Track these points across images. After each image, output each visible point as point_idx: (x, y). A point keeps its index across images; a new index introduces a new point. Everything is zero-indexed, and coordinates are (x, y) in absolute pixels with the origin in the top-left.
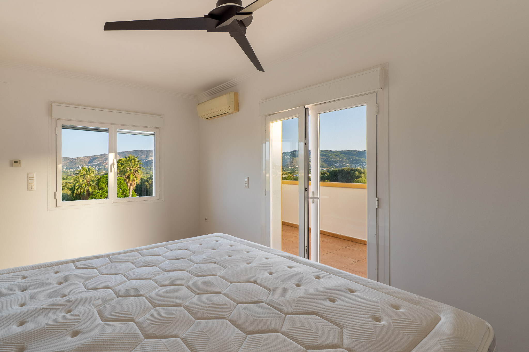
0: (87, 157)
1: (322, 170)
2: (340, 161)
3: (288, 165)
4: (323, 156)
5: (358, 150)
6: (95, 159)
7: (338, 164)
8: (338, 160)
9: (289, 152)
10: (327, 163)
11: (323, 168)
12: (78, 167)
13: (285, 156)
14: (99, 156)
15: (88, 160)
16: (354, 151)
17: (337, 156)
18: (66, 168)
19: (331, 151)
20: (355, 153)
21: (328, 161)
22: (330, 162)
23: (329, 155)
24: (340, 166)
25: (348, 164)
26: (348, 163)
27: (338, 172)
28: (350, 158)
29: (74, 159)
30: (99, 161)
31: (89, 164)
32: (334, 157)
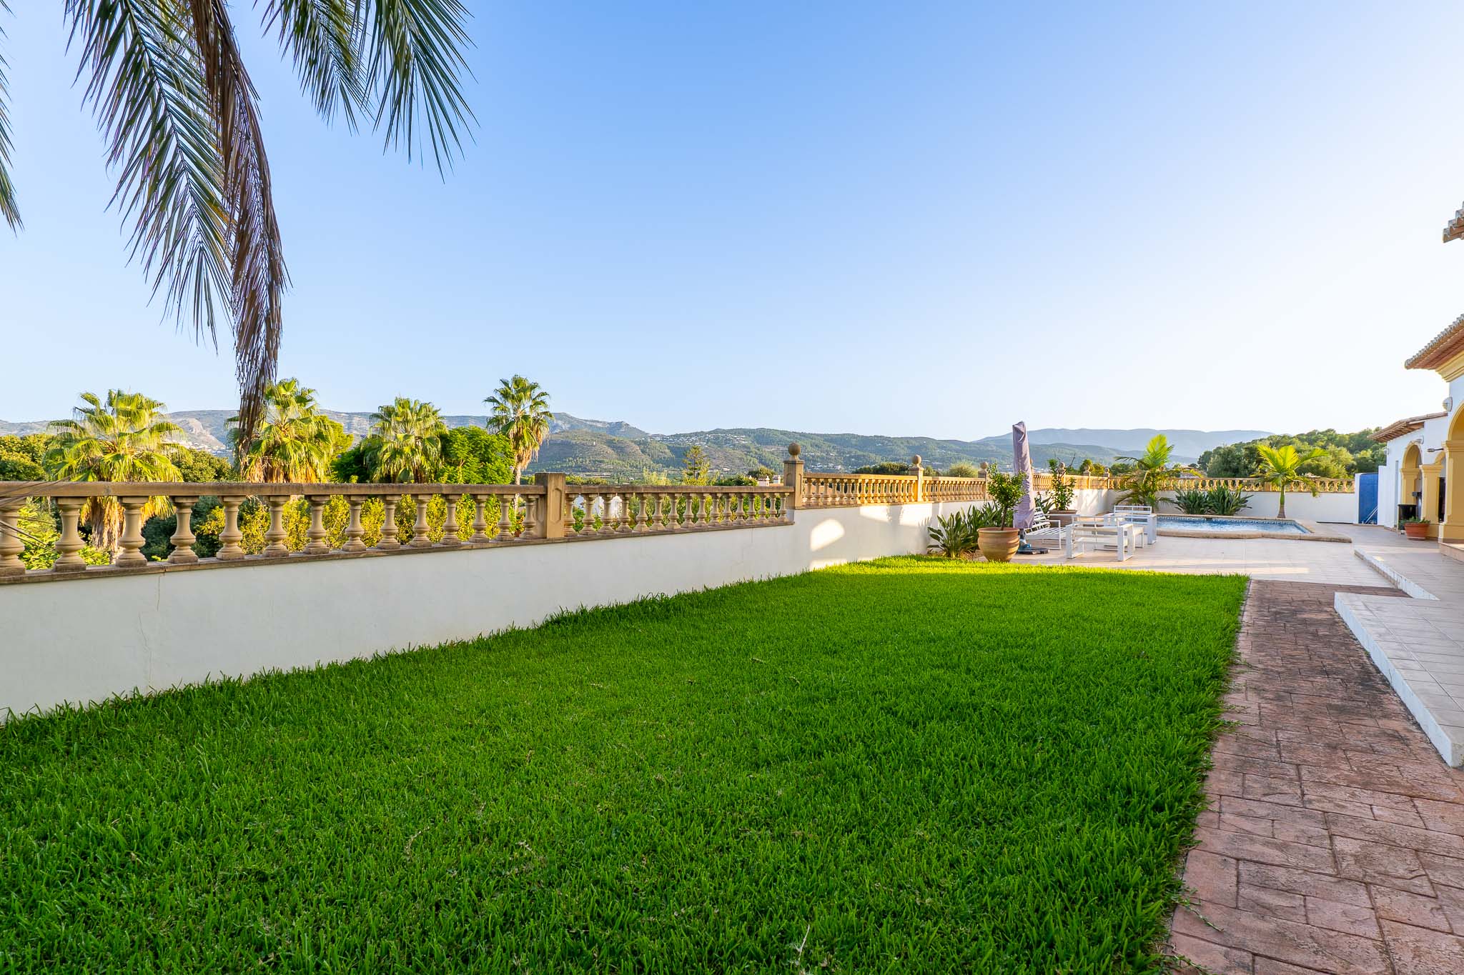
2: (822, 458)
4: (785, 443)
5: (860, 434)
7: (819, 465)
8: (818, 457)
13: (696, 441)
16: (854, 436)
17: (816, 446)
19: (803, 435)
20: (854, 441)
23: (800, 442)
24: (825, 471)
25: (840, 467)
26: (842, 464)
28: (844, 453)
32: (809, 448)
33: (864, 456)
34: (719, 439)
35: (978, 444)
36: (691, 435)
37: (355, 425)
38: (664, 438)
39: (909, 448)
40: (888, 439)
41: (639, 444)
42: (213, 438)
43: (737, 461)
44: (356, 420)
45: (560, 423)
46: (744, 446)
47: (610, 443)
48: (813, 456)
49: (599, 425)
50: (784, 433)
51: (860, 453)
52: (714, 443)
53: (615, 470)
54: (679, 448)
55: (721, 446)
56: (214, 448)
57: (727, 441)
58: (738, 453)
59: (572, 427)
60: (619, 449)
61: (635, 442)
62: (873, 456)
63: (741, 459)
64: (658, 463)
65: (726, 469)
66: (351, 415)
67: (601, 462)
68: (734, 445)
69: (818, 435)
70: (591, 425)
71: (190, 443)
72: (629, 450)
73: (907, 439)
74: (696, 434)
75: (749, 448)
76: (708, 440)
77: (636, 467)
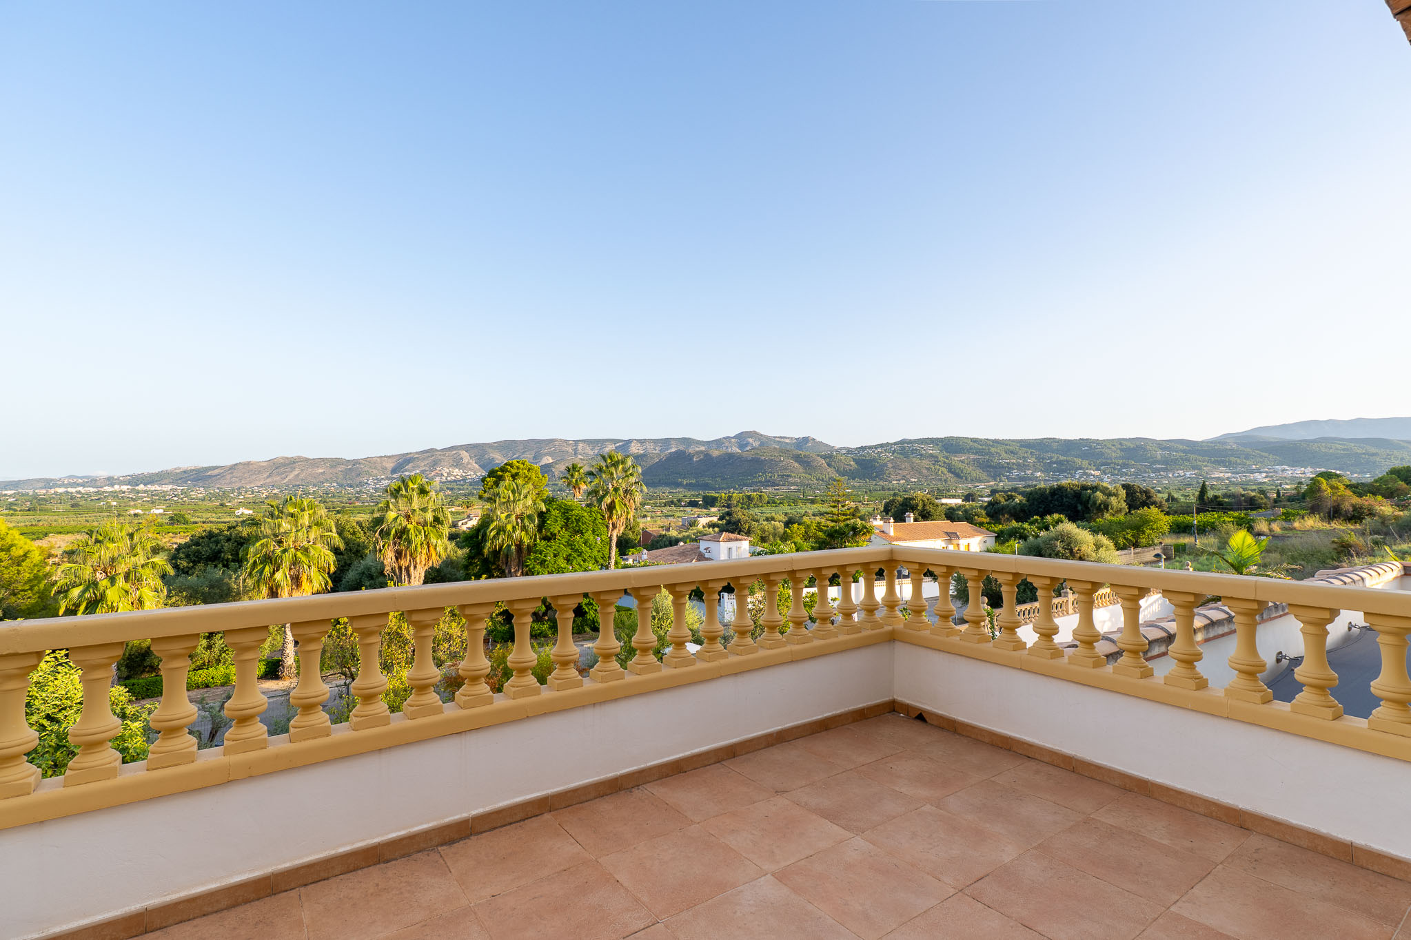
0: (389, 457)
1: (975, 487)
2: (1018, 465)
3: (889, 477)
4: (977, 452)
5: (1063, 438)
6: (409, 463)
7: (1015, 472)
8: (1014, 464)
9: (892, 444)
10: (988, 471)
11: (977, 484)
12: (367, 483)
13: (882, 452)
14: (417, 456)
15: (390, 465)
16: (1054, 440)
17: (1012, 452)
18: (335, 484)
19: (996, 441)
20: (1055, 445)
21: (990, 466)
22: (994, 467)
23: (993, 450)
24: (1021, 479)
25: (1039, 474)
26: (1041, 470)
27: (1050, 492)
28: (1043, 459)
29: (356, 462)
30: (418, 467)
31: (394, 476)
32: (1004, 455)
33: (1068, 461)
34: (906, 449)
35: (1208, 442)
36: (876, 447)
37: (580, 451)
38: (849, 451)
39: (1121, 450)
40: (1097, 442)
41: (824, 457)
42: (477, 466)
43: (925, 471)
44: (581, 445)
45: (750, 440)
46: (931, 456)
47: (797, 458)
48: (1008, 463)
49: (787, 441)
50: (975, 441)
51: (1062, 458)
52: (901, 454)
53: (802, 484)
54: (864, 460)
55: (907, 457)
56: (478, 474)
57: (914, 451)
58: (926, 463)
59: (762, 444)
60: (806, 463)
61: (821, 456)
62: (1078, 461)
63: (928, 469)
64: (844, 476)
65: (913, 480)
66: (576, 442)
67: (788, 476)
68: (921, 455)
69: (1013, 441)
70: (780, 441)
71: (461, 471)
72: (815, 464)
73: (1120, 441)
74: (882, 446)
75: (937, 457)
76: (894, 452)
77: (823, 480)
